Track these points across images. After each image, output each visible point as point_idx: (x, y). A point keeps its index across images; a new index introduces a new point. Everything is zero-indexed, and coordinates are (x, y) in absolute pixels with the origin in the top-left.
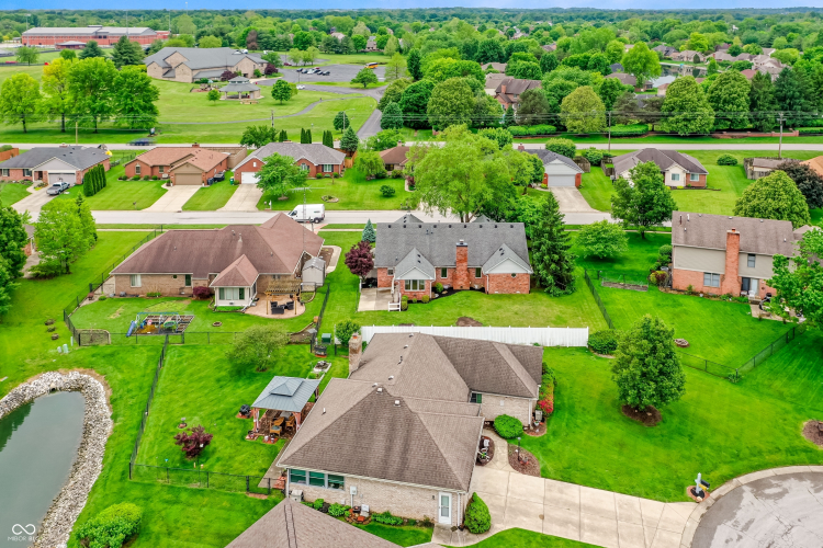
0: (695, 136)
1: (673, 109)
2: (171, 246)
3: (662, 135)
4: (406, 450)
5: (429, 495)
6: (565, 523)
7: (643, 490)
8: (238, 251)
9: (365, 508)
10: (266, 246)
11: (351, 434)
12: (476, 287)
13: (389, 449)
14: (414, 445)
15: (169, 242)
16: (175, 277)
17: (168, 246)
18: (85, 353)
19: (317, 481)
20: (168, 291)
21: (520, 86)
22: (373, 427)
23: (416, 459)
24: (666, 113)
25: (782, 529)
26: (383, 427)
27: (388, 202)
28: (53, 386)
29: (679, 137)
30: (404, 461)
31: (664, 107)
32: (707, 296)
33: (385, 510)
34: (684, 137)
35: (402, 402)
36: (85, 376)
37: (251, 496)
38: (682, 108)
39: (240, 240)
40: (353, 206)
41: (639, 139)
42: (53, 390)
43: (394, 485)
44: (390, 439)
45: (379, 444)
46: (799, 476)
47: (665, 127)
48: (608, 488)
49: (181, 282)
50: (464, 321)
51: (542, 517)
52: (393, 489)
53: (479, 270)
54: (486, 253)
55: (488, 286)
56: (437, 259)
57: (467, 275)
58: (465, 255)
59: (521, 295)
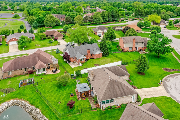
0: (99, 24)
1: (95, 19)
2: (18, 62)
3: (94, 24)
4: (123, 90)
5: (130, 97)
6: (149, 95)
7: (154, 86)
8: (37, 60)
9: (118, 105)
10: (44, 57)
11: (111, 90)
12: (91, 58)
13: (120, 90)
14: (124, 88)
15: (17, 61)
16: (22, 70)
17: (17, 62)
18: (10, 95)
19: (108, 102)
20: (20, 74)
21: (60, 16)
22: (115, 87)
23: (126, 91)
24: (94, 20)
25: (175, 86)
26: (116, 86)
27: (52, 44)
28: (7, 106)
29: (97, 24)
30: (124, 92)
31: (94, 18)
32: (131, 52)
33: (122, 103)
34: (98, 24)
35: (117, 81)
36: (15, 100)
37: (93, 111)
38: (97, 19)
39: (37, 57)
40: (45, 46)
41: (89, 25)
42: (7, 107)
43: (124, 97)
44: (119, 88)
45: (118, 90)
46: (169, 77)
47: (94, 23)
48: (149, 87)
49: (23, 70)
50: (96, 65)
51: (145, 95)
52: (124, 98)
53: (91, 54)
54: (92, 50)
55: (95, 57)
56: (83, 53)
57: (90, 56)
58: (90, 51)
59: (101, 58)
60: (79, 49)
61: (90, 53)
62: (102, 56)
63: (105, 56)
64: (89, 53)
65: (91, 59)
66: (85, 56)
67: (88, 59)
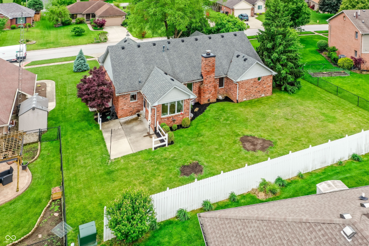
12: (220, 97)
53: (221, 80)
54: (225, 62)
55: (238, 95)
56: (182, 75)
57: (215, 87)
58: (217, 63)
59: (268, 98)
60: (164, 54)
61: (213, 71)
62: (271, 88)
63: (286, 90)
64: (208, 73)
65: (218, 100)
66: (190, 86)
67: (206, 102)
